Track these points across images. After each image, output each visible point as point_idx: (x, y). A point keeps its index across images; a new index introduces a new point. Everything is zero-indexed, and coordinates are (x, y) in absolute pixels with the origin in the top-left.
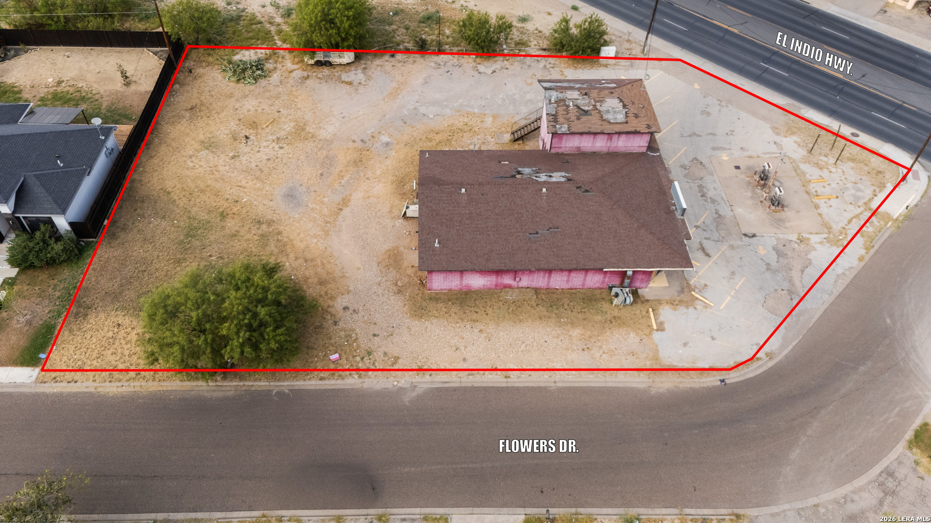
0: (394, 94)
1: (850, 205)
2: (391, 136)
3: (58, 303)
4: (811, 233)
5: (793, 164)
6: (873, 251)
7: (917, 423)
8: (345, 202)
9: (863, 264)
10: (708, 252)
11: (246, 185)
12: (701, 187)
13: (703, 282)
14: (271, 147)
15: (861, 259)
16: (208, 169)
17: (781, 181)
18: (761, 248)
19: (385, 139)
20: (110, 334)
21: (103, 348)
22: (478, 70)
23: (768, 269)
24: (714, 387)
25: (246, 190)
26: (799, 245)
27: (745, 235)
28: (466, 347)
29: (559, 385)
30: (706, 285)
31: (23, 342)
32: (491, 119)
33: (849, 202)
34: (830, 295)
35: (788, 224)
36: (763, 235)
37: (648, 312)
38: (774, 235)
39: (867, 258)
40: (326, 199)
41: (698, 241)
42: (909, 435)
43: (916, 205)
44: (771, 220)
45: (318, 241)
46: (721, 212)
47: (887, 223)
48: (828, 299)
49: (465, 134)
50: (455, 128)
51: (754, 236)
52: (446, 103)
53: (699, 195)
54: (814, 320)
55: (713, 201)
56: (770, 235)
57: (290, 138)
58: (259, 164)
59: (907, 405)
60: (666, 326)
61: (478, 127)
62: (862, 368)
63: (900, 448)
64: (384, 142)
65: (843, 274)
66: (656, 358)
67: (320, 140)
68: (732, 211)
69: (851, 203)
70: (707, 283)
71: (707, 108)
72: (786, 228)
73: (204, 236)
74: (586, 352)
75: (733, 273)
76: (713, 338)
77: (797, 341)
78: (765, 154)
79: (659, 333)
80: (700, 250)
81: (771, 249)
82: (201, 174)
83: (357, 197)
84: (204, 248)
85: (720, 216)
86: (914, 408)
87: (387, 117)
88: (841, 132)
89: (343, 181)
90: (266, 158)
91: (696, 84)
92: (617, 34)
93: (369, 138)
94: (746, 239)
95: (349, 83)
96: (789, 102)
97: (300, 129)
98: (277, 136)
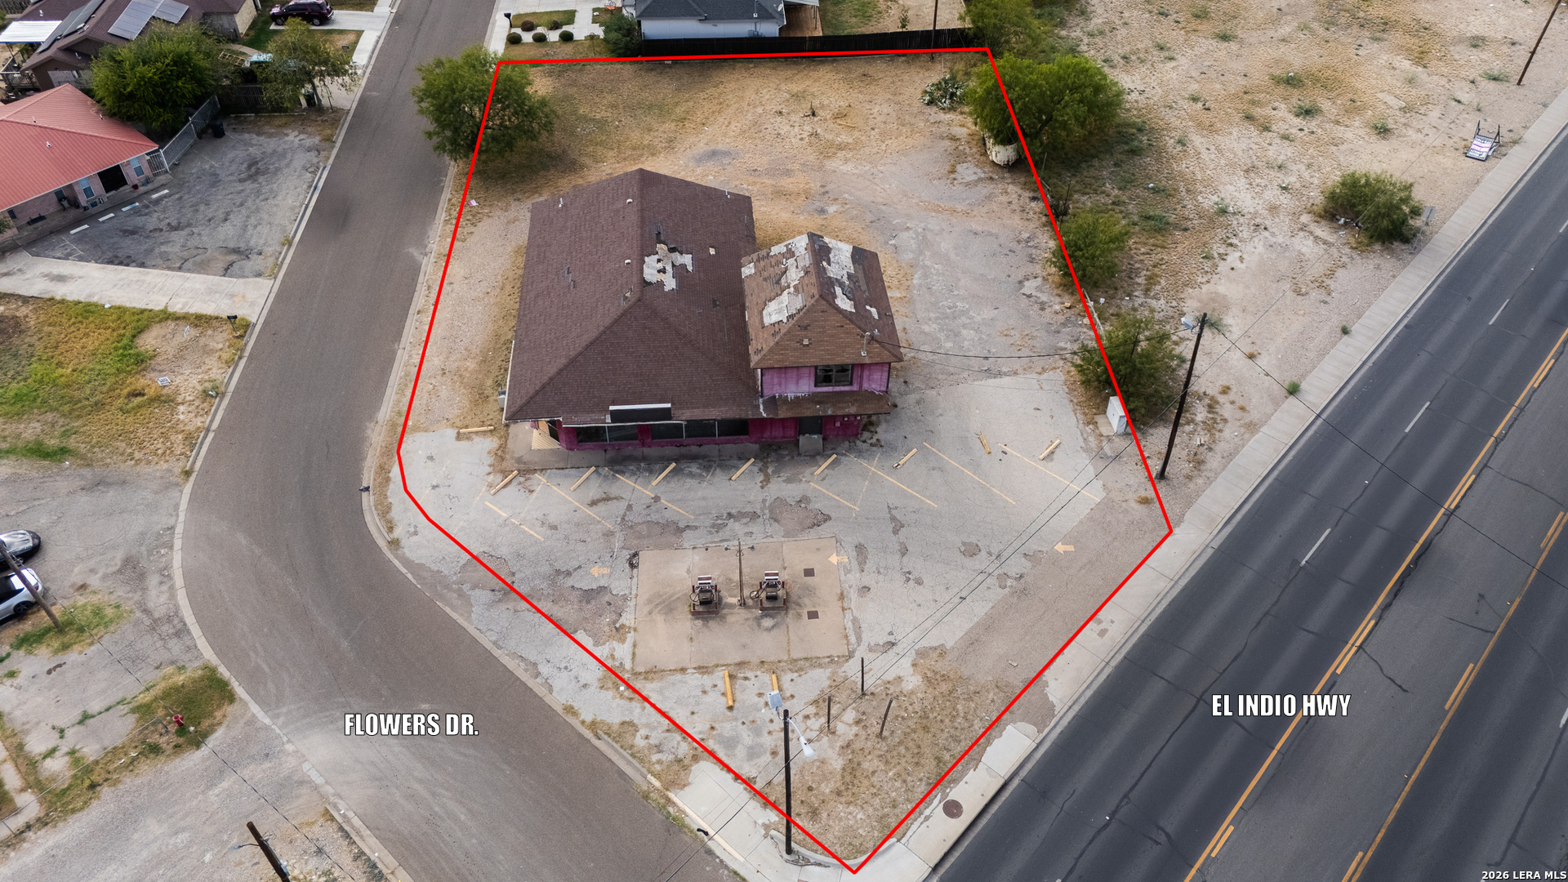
0: (935, 208)
1: (708, 726)
2: (840, 213)
4: (635, 646)
5: (828, 660)
6: (588, 734)
7: (240, 691)
9: (560, 710)
10: (600, 504)
11: (732, 126)
12: (754, 516)
13: (538, 489)
14: (802, 132)
15: (570, 710)
16: (758, 102)
17: (775, 631)
18: (606, 571)
19: (832, 209)
22: (1028, 279)
23: (558, 572)
24: (358, 481)
25: (724, 127)
26: (609, 625)
27: (635, 555)
28: (468, 284)
30: (531, 491)
33: (716, 726)
34: (495, 643)
35: (659, 619)
36: (635, 579)
37: (491, 425)
38: (634, 592)
39: (570, 719)
41: (623, 496)
42: (224, 672)
43: (710, 852)
44: (670, 597)
46: (688, 534)
47: (657, 776)
51: (632, 566)
52: (928, 253)
53: (734, 511)
54: (448, 610)
55: (717, 528)
56: (634, 588)
57: (822, 142)
58: (770, 129)
59: (271, 686)
60: (464, 444)
62: (345, 644)
63: (209, 655)
64: (827, 208)
65: (538, 674)
66: (416, 429)
67: (821, 163)
68: (694, 548)
69: (713, 728)
70: (535, 494)
71: (990, 554)
72: (650, 613)
73: (650, 114)
74: (440, 372)
75: (554, 528)
76: (434, 487)
77: (414, 581)
78: (855, 620)
79: (455, 435)
80: (604, 496)
81: (602, 583)
82: (748, 99)
84: (632, 117)
85: (680, 531)
86: (262, 693)
87: (883, 207)
88: (956, 781)
89: (745, 186)
90: (782, 132)
91: (1071, 548)
92: (1221, 447)
93: (832, 197)
94: (626, 554)
95: (953, 171)
96: (1057, 709)
97: (841, 147)
98: (822, 134)
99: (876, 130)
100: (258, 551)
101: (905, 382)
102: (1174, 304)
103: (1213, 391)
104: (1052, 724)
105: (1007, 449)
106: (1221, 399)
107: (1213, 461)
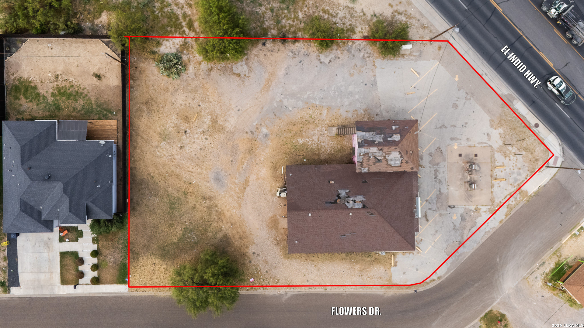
0: (267, 87)
1: (510, 186)
2: (268, 128)
3: (123, 252)
4: (483, 206)
5: (492, 153)
6: (509, 217)
7: (489, 309)
8: (247, 182)
9: (501, 224)
10: (428, 218)
11: (192, 170)
12: (436, 171)
13: (420, 238)
14: (200, 138)
15: (501, 222)
16: (169, 157)
17: (481, 166)
18: (455, 215)
19: (264, 130)
20: (152, 268)
21: (151, 276)
22: (320, 59)
23: (454, 229)
24: (412, 294)
25: (193, 174)
26: (474, 213)
27: (450, 207)
28: (308, 274)
29: (347, 293)
30: (421, 240)
31: (116, 273)
32: (326, 111)
33: (510, 183)
34: (477, 244)
35: (473, 199)
36: (459, 206)
37: (391, 256)
38: (464, 206)
39: (504, 222)
40: (236, 181)
41: (425, 211)
42: (483, 315)
43: (545, 186)
44: (466, 196)
45: (236, 210)
46: (442, 191)
47: (524, 198)
48: (476, 246)
49: (311, 126)
50: (305, 120)
51: (454, 207)
52: (299, 96)
53: (434, 177)
54: (465, 259)
55: (440, 182)
56: (462, 206)
57: (210, 130)
58: (196, 153)
59: (488, 302)
60: (398, 264)
61: (318, 119)
62: (476, 285)
63: (477, 320)
64: (264, 133)
65: (489, 231)
66: (390, 280)
67: (228, 132)
68: (448, 189)
69: (511, 184)
70: (423, 239)
71: (457, 101)
72: (471, 202)
73: (179, 209)
74: (360, 277)
75: (436, 232)
76: (417, 270)
77: (454, 270)
78: (479, 143)
79: (394, 267)
80: (425, 217)
81: (459, 215)
82: (166, 162)
83: (253, 177)
84: (181, 217)
85: (441, 193)
86: (490, 303)
87: (265, 109)
88: (530, 123)
89: (244, 166)
90: (199, 148)
91: (457, 76)
92: (417, 16)
93: (255, 130)
94: (449, 209)
95: (239, 75)
96: (510, 93)
97: (214, 122)
98: (202, 129)
99: (200, 104)
100: (440, 317)
101: (377, 115)
102: (342, 8)
103: (391, 10)
104: (514, 95)
105: (413, 86)
106: (395, 8)
107: (425, 22)
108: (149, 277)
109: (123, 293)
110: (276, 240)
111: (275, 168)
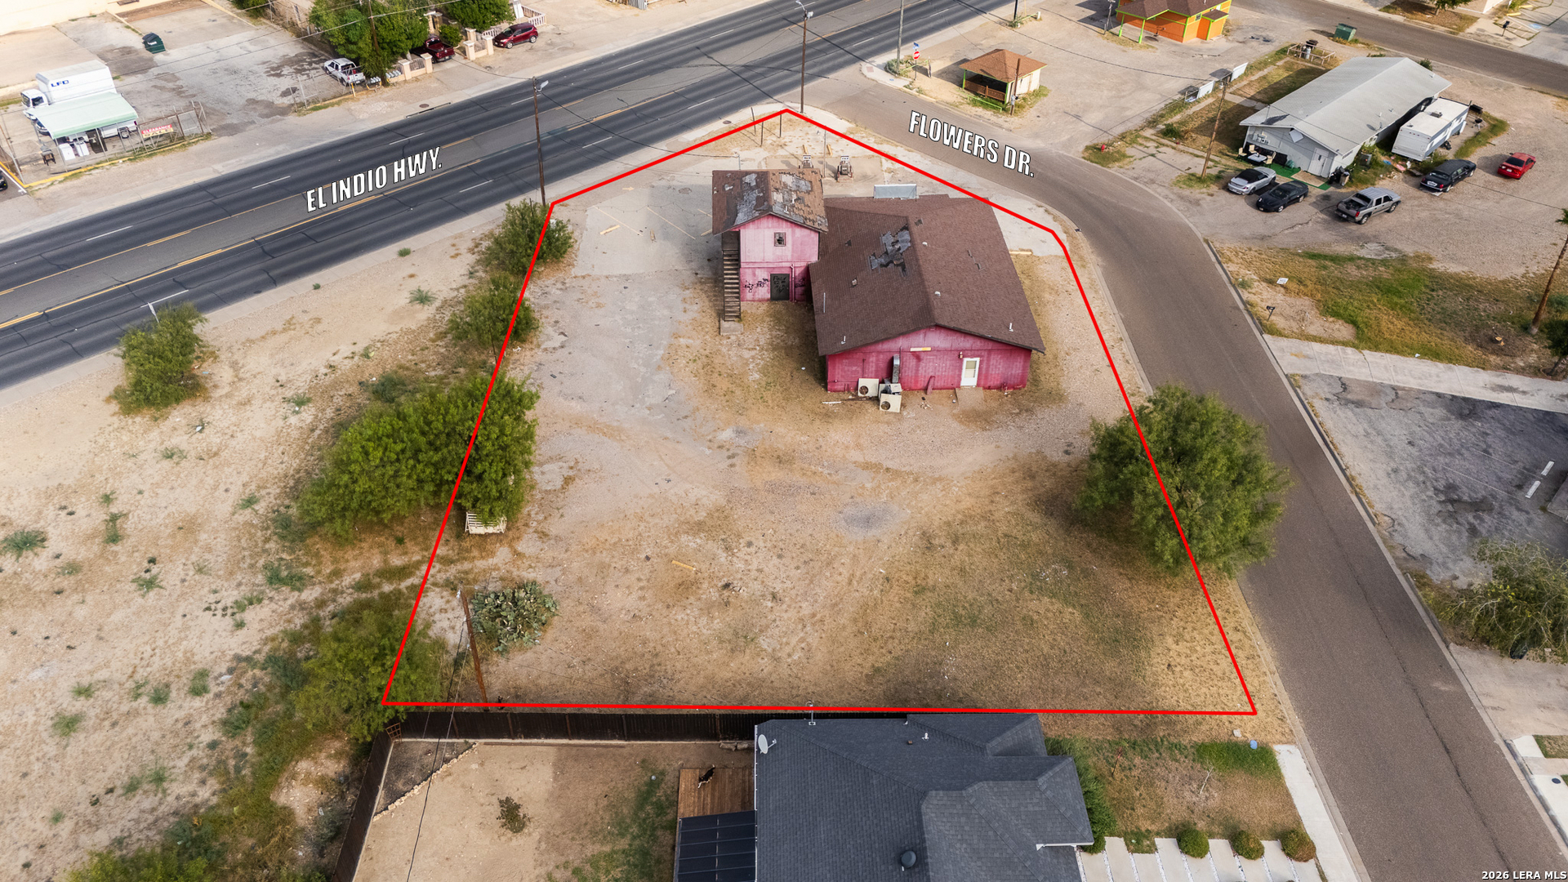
0: (612, 432)
1: (838, 143)
2: (719, 430)
3: (1157, 755)
7: (1083, 160)
8: (867, 466)
11: (846, 574)
14: (747, 557)
16: (808, 628)
19: (726, 435)
20: (1187, 674)
21: (1213, 677)
22: (554, 348)
25: (858, 574)
31: (1240, 778)
32: (681, 340)
33: (833, 143)
40: (868, 485)
42: (1096, 165)
45: (955, 485)
47: (863, 131)
49: (716, 361)
50: (701, 370)
52: (639, 380)
57: (723, 537)
58: (792, 566)
59: (1069, 161)
61: (702, 351)
63: (1112, 171)
64: (733, 435)
67: (729, 501)
69: (835, 142)
71: (674, 189)
73: (971, 605)
82: (823, 636)
83: (856, 456)
84: (997, 600)
86: (1071, 159)
87: (669, 435)
89: (826, 472)
90: (775, 560)
93: (724, 450)
95: (568, 480)
97: (698, 527)
98: (720, 551)
99: (643, 556)
101: (696, 274)
103: (466, 255)
105: (639, 233)
106: (464, 251)
108: (1220, 684)
109: (1305, 756)
110: (1017, 414)
111: (828, 416)
